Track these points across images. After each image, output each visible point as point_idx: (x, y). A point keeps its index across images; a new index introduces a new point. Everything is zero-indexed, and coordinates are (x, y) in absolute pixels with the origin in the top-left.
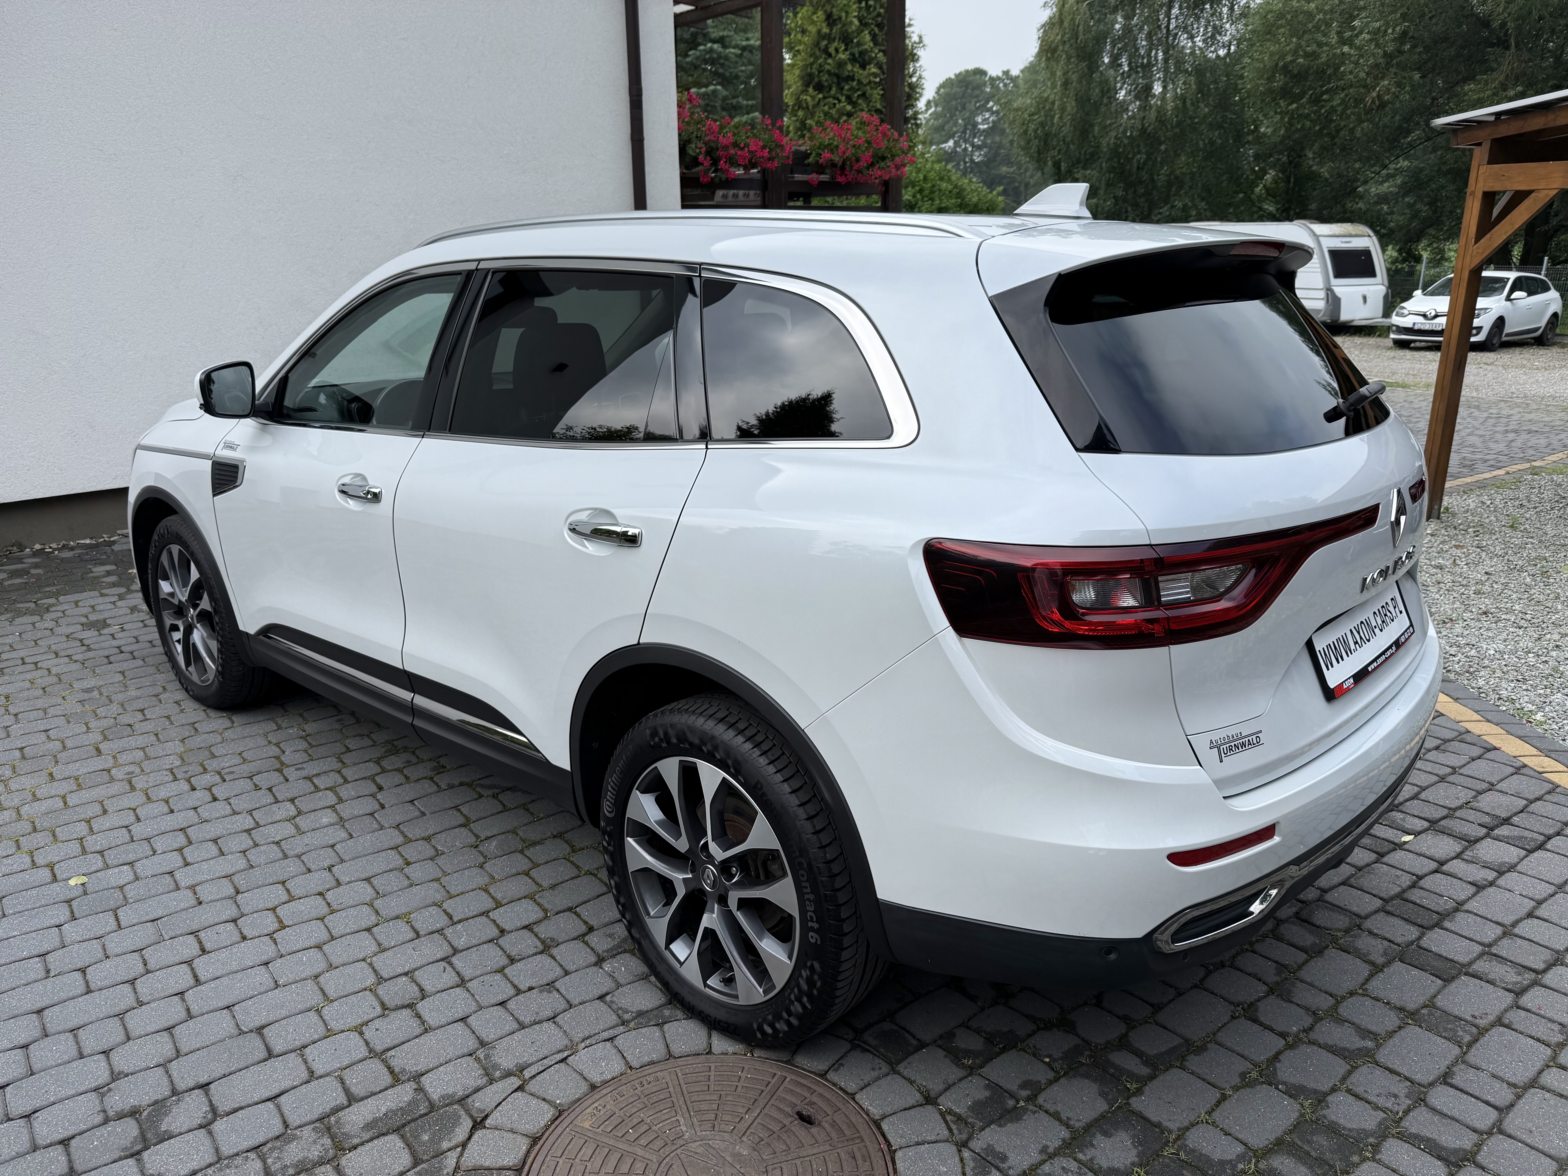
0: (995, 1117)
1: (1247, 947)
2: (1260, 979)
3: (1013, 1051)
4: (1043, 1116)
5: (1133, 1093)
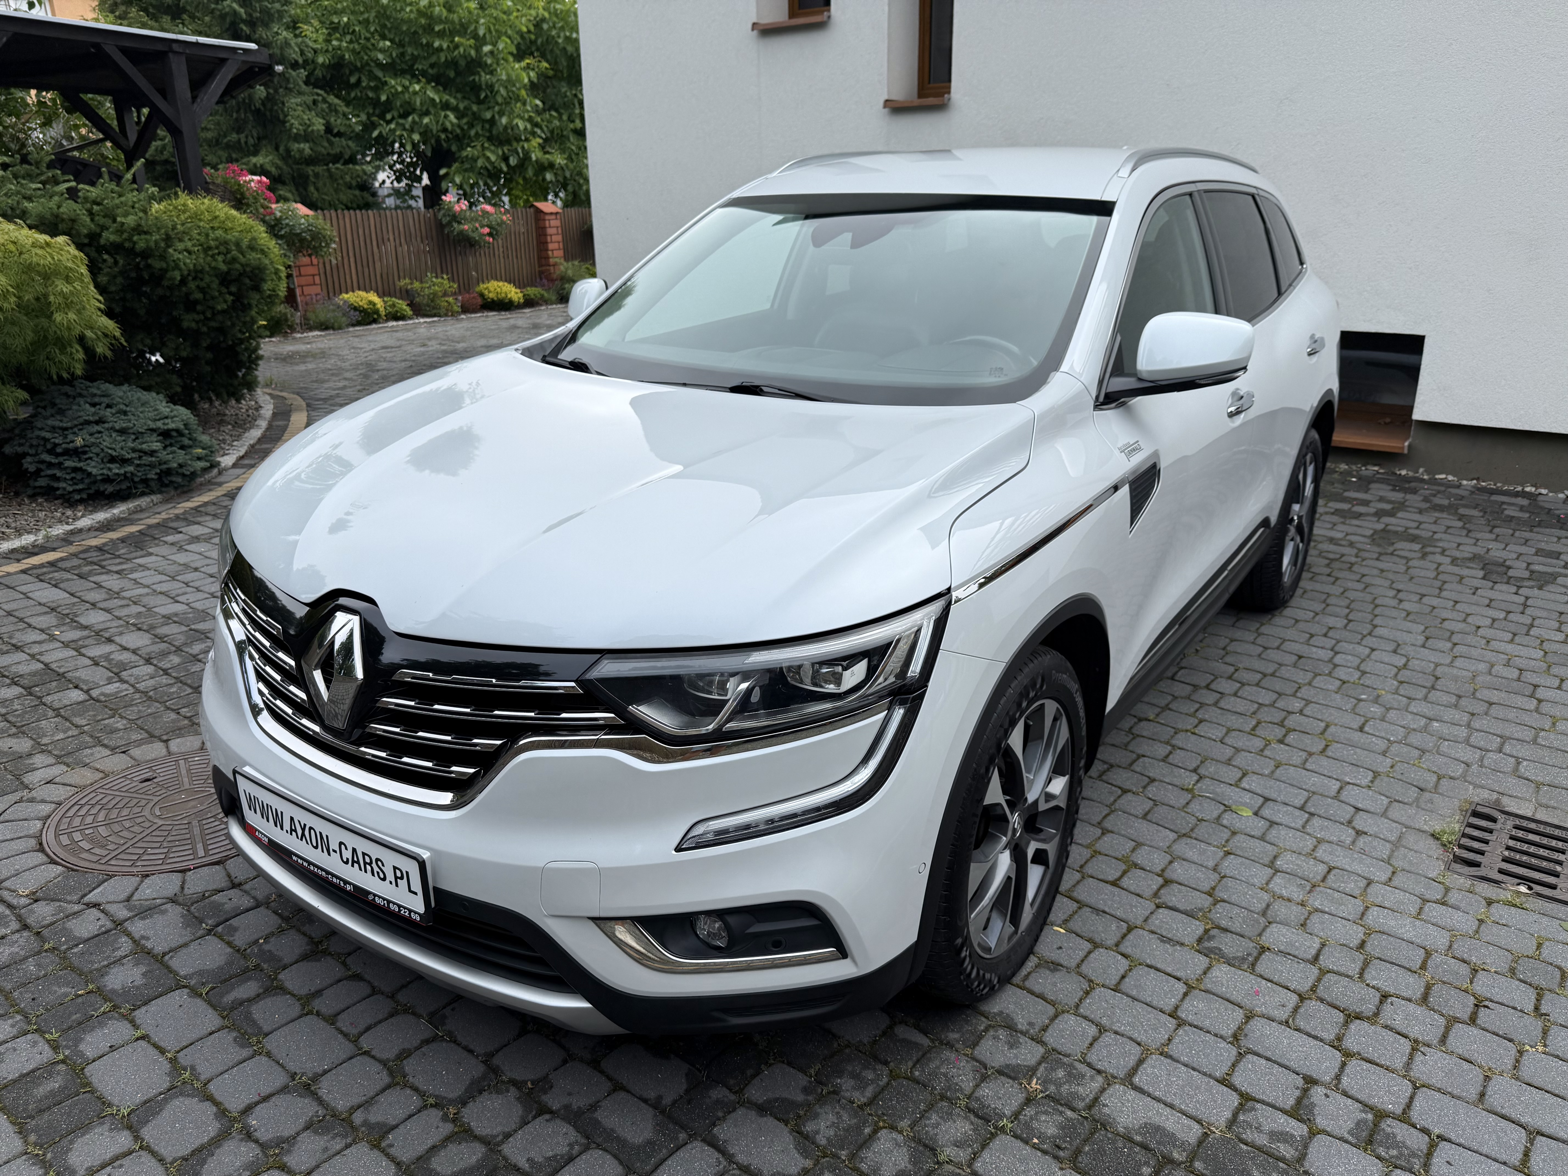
1: (432, 1101)
2: (359, 1107)
3: (280, 921)
4: (187, 939)
5: (195, 993)
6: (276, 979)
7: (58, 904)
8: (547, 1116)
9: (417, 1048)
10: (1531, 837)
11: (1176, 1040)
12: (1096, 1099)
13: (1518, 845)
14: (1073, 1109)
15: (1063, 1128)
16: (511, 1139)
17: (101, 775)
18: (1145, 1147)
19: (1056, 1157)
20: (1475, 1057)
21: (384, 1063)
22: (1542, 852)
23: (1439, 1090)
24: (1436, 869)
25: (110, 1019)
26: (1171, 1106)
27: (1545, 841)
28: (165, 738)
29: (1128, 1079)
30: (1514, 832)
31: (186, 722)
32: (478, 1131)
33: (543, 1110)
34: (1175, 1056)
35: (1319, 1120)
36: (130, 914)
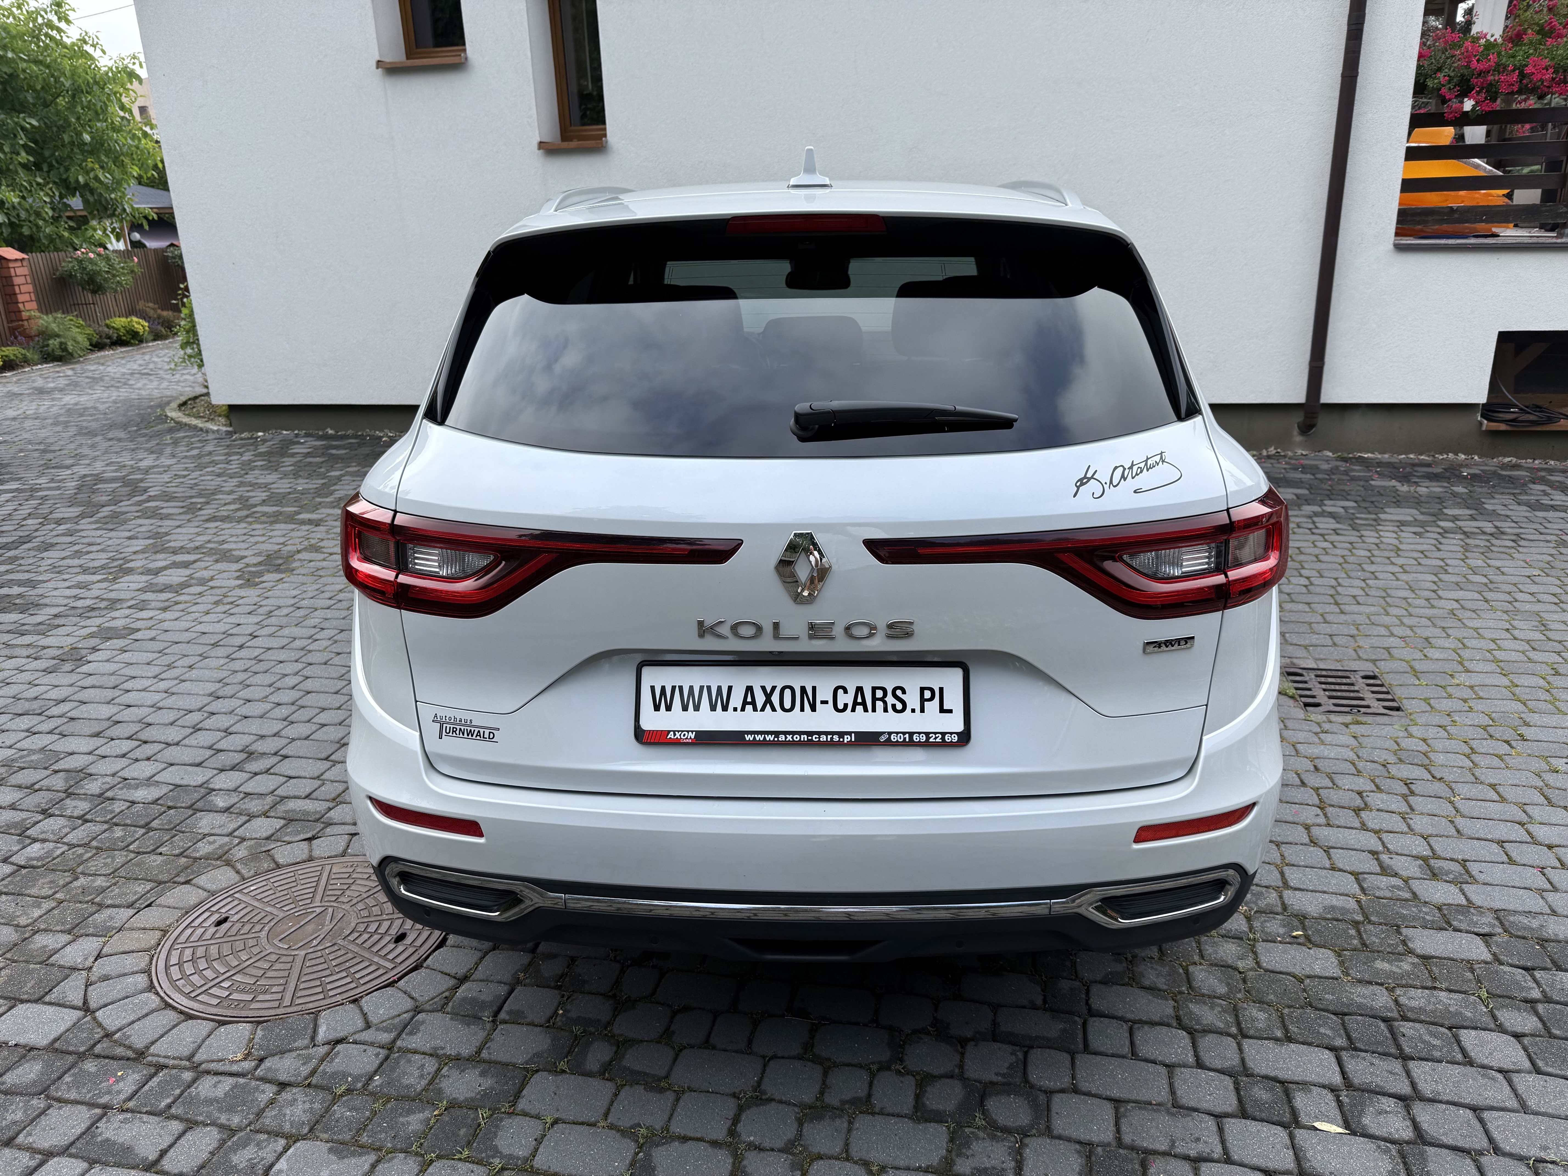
0: (462, 1013)
1: (874, 1067)
2: (822, 1093)
3: (556, 991)
4: (482, 1035)
5: (554, 1070)
6: (613, 1036)
7: (294, 1054)
8: (972, 1043)
9: (812, 1038)
10: (1330, 680)
11: (1286, 854)
12: (1283, 904)
13: (1328, 687)
14: (1277, 914)
15: (1284, 926)
16: (966, 1067)
17: (158, 934)
18: (1337, 920)
19: (1299, 944)
20: (1435, 812)
21: (799, 1058)
22: (1343, 687)
23: (1437, 836)
24: (1300, 713)
25: (501, 1120)
26: (1325, 892)
27: (1339, 680)
28: (181, 879)
29: (1286, 885)
30: (1319, 679)
31: (183, 860)
32: (936, 1072)
33: (962, 1043)
34: (1296, 863)
35: (1401, 873)
36: (393, 1035)
